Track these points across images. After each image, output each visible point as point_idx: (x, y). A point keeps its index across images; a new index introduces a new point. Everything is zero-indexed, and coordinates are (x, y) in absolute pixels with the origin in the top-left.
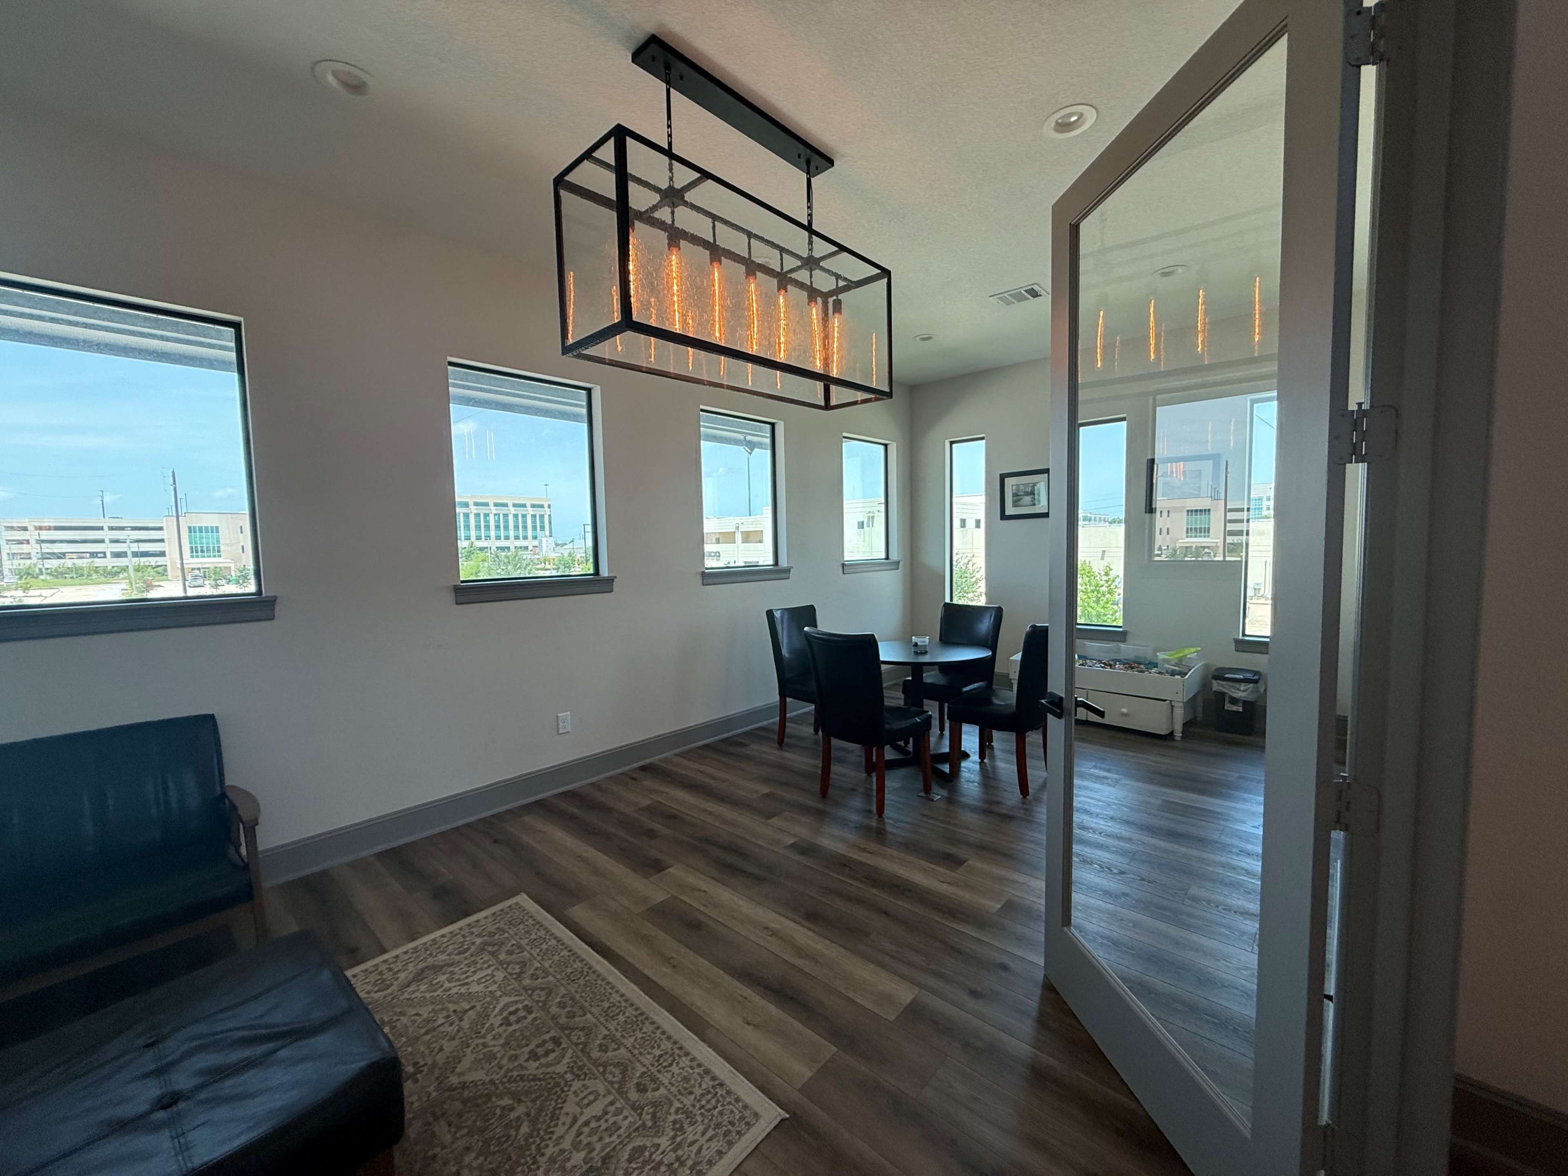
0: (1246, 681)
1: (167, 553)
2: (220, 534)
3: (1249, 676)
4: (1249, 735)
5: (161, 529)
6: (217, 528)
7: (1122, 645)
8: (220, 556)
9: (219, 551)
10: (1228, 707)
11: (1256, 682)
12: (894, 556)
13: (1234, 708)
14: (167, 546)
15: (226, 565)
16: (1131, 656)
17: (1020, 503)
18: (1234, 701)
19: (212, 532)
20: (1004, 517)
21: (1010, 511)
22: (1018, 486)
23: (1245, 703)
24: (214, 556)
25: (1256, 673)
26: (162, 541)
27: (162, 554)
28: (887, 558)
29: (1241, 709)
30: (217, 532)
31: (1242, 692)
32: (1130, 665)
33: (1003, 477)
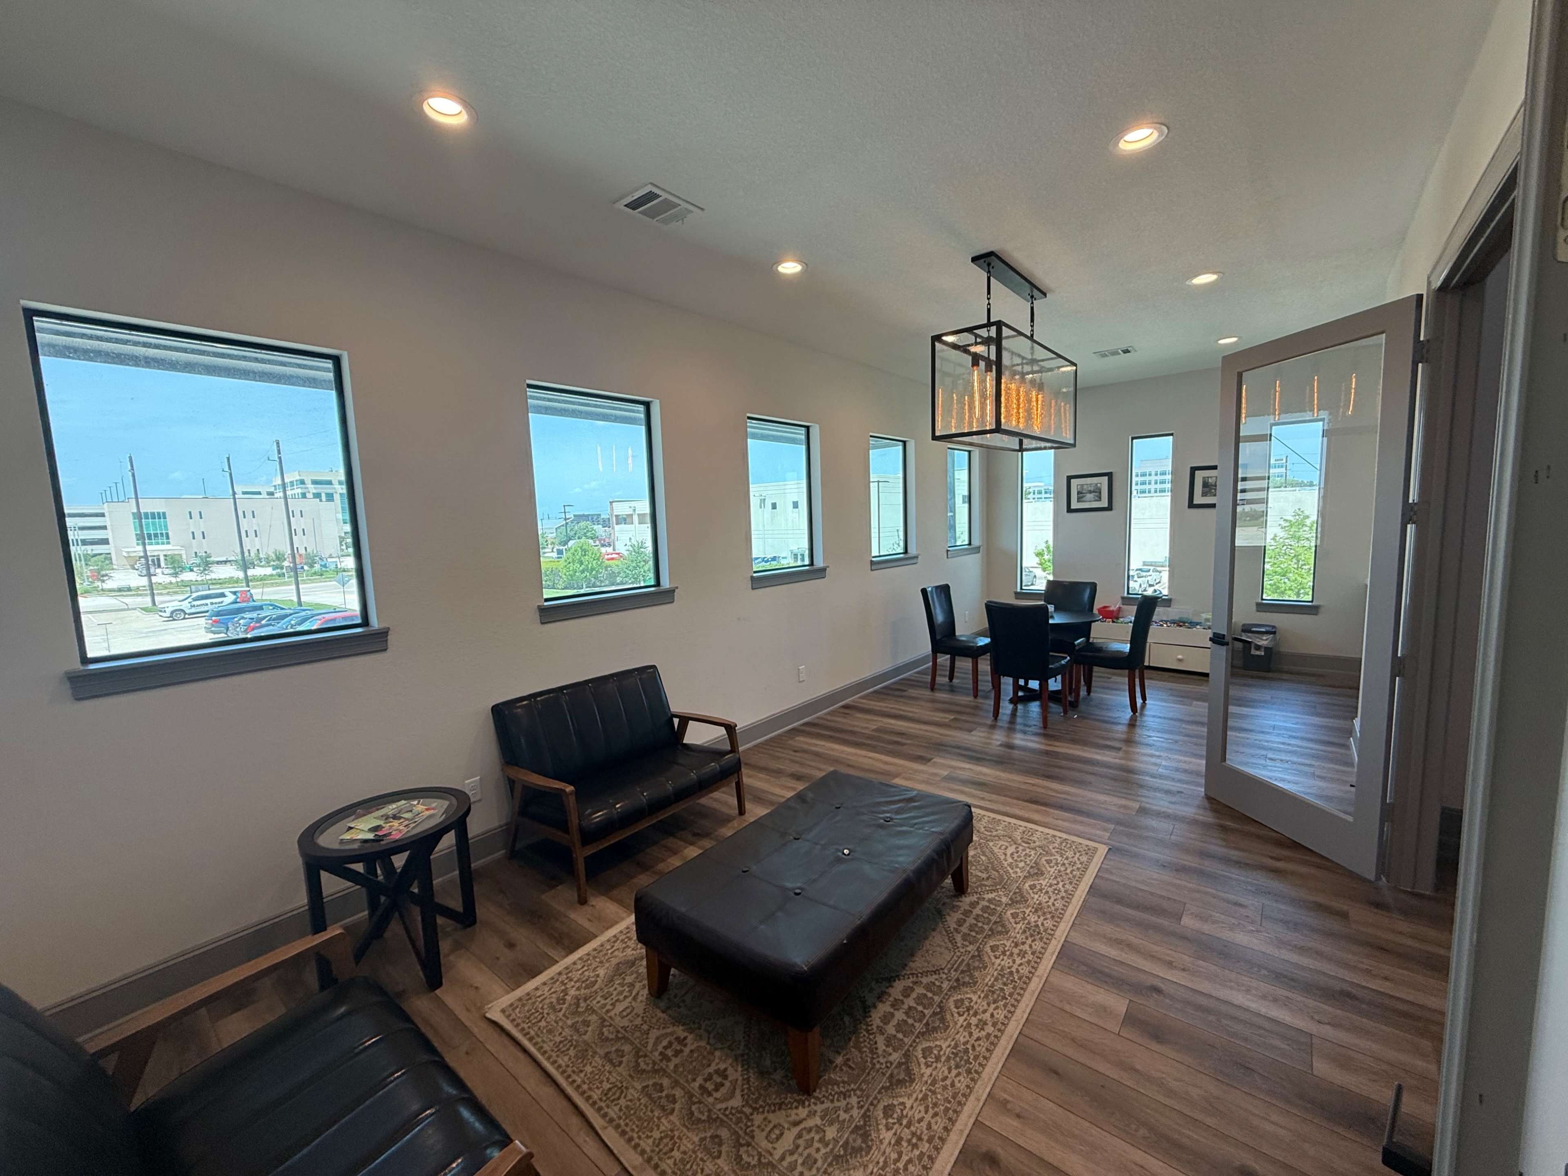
0: (1267, 633)
1: (111, 541)
2: (168, 520)
3: (1268, 629)
4: (1268, 672)
5: (103, 515)
6: (164, 514)
7: (1168, 609)
8: (168, 543)
9: (168, 538)
10: (1254, 652)
11: (1274, 633)
12: (976, 542)
13: (1258, 653)
14: (110, 534)
15: (176, 552)
16: (1177, 618)
17: (1084, 499)
18: (1258, 648)
19: (160, 518)
20: (1070, 510)
21: (1075, 505)
22: (1082, 485)
23: (1267, 649)
24: (163, 543)
25: (1274, 627)
26: (105, 528)
27: (105, 542)
28: (970, 544)
29: (1263, 654)
30: (165, 518)
31: (1264, 641)
32: (1180, 623)
33: (1069, 478)
